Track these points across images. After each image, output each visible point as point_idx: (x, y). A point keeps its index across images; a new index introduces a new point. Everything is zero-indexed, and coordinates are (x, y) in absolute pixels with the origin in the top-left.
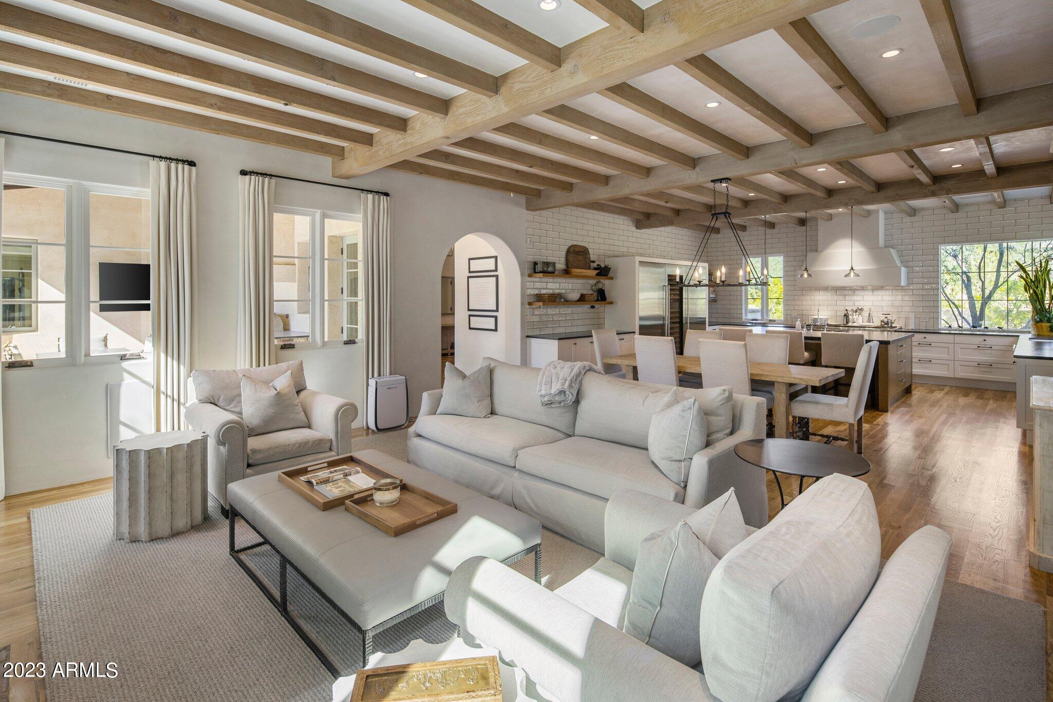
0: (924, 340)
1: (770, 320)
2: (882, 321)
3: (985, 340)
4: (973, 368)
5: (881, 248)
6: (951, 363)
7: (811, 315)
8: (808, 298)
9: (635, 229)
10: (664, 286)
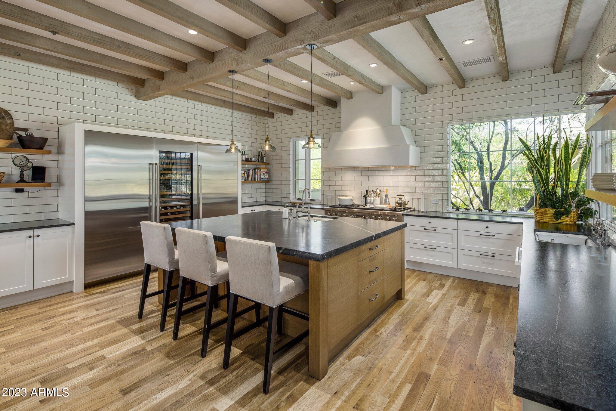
0: (429, 225)
1: (311, 200)
2: (397, 203)
3: (487, 227)
4: (476, 258)
5: (393, 125)
6: (454, 252)
7: (340, 196)
8: (339, 178)
9: (133, 99)
10: (150, 164)
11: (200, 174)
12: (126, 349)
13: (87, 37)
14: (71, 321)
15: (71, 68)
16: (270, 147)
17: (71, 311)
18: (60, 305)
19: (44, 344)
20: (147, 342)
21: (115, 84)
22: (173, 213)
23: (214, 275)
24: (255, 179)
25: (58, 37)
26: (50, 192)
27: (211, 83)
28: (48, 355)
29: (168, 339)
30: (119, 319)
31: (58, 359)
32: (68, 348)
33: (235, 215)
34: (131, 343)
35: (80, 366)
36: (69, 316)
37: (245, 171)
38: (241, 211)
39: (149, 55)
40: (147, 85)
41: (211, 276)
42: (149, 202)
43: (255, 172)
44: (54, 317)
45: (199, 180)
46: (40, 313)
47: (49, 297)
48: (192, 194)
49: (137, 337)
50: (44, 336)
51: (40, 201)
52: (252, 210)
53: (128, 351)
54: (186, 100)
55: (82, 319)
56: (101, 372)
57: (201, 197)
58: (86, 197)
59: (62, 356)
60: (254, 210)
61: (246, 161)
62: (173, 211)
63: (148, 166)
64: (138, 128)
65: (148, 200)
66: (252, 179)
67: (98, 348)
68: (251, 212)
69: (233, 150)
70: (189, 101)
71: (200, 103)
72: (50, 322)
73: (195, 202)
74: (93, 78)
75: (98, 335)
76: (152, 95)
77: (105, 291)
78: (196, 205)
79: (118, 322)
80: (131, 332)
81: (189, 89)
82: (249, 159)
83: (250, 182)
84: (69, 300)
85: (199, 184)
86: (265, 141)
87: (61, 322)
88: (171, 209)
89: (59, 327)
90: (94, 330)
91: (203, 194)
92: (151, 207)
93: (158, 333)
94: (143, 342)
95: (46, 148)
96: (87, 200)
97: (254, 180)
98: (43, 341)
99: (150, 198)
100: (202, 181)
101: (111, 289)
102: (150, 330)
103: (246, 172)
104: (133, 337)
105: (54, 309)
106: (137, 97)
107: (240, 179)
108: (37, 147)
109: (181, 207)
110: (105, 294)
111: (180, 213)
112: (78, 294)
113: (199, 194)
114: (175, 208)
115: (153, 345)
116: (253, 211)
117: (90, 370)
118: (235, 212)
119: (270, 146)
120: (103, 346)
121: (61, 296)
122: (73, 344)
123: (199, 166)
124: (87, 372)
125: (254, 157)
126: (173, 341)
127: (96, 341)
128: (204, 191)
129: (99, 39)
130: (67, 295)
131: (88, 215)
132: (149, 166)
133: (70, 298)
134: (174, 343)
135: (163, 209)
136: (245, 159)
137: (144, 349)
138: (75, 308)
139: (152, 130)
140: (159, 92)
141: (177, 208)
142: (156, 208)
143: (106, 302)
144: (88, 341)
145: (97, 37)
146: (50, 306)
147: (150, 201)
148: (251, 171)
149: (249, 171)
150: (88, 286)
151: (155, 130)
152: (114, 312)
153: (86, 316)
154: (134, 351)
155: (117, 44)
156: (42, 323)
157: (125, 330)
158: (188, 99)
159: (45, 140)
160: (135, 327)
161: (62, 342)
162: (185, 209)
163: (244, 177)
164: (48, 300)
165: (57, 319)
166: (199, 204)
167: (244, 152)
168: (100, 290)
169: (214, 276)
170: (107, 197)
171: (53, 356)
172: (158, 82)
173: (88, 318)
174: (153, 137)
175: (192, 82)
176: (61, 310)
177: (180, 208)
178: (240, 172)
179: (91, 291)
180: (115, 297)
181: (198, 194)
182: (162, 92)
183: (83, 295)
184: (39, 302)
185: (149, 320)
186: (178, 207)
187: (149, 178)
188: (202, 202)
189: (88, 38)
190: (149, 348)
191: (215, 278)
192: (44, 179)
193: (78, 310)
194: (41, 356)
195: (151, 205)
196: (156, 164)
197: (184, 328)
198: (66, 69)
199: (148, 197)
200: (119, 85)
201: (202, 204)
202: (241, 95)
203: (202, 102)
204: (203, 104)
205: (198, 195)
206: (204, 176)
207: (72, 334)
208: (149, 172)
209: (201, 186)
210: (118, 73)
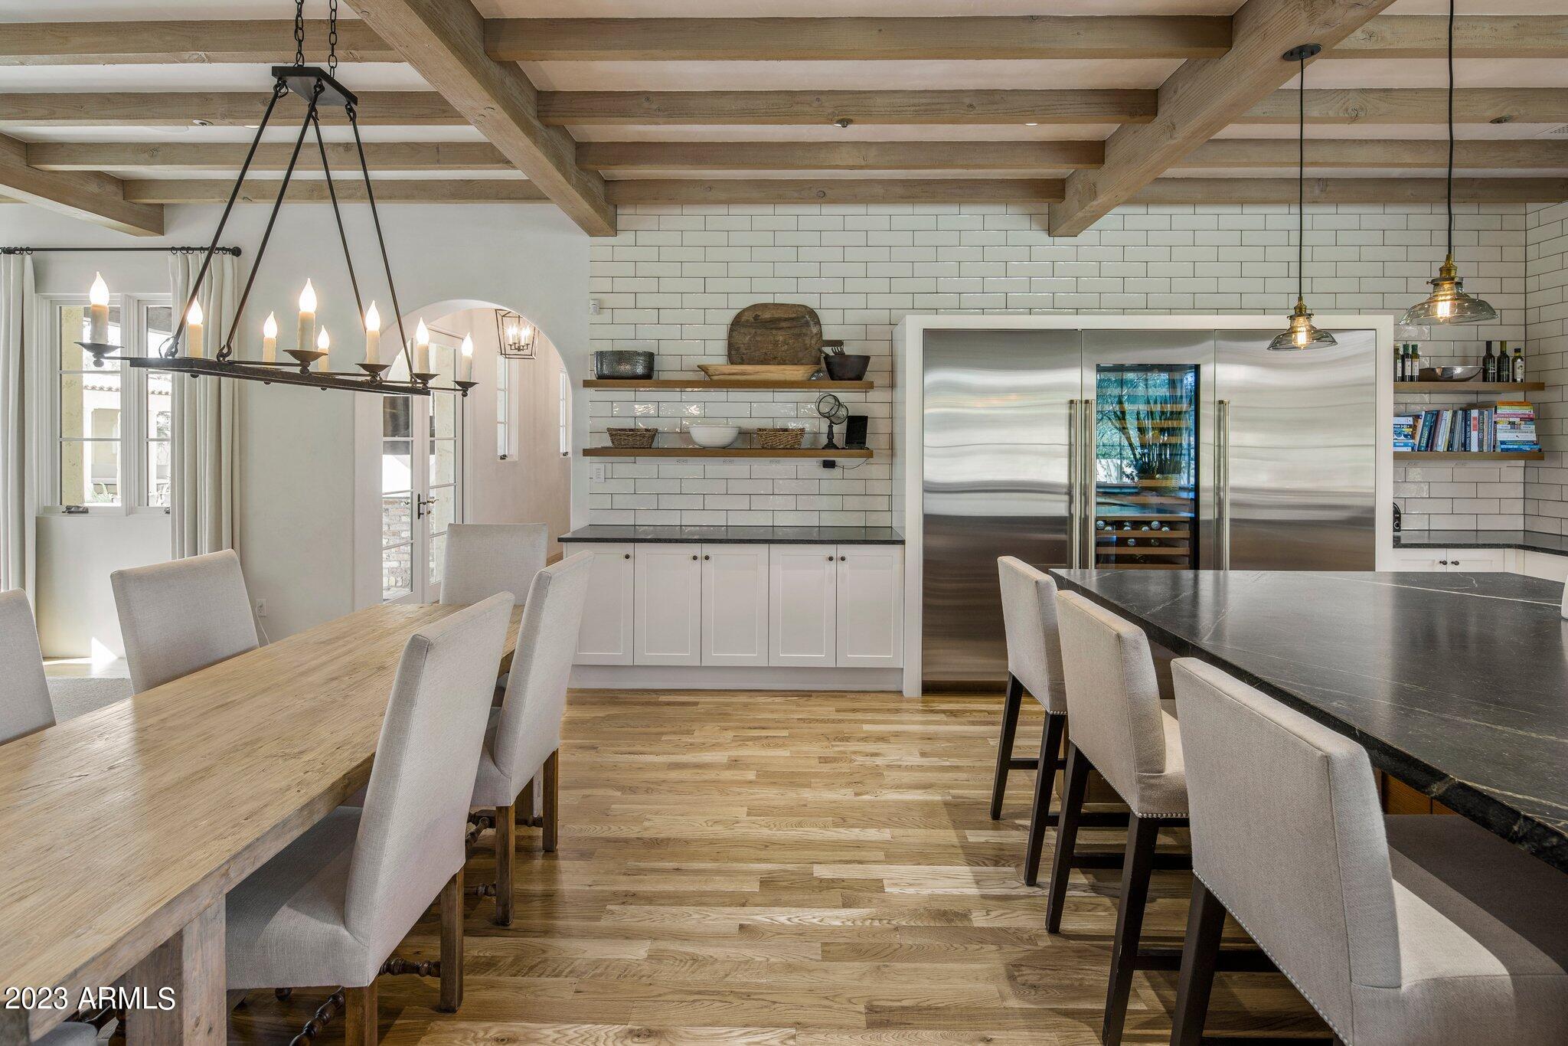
9: (1043, 237)
10: (1072, 402)
11: (1222, 433)
12: (929, 891)
13: (904, 109)
14: (869, 761)
15: (909, 197)
16: (1460, 307)
17: (882, 739)
18: (869, 716)
19: (807, 794)
20: (984, 897)
21: (1001, 209)
22: (1142, 542)
23: (1152, 781)
24: (1465, 446)
25: (856, 132)
26: (876, 469)
27: (1232, 131)
28: (800, 825)
29: (1035, 922)
30: (954, 797)
31: (810, 842)
32: (836, 825)
33: (1368, 574)
34: (946, 880)
35: (833, 880)
36: (871, 747)
37: (1417, 417)
38: (1389, 560)
39: (1047, 103)
40: (1070, 192)
41: (1140, 780)
42: (1067, 504)
43: (1466, 419)
44: (847, 739)
45: (1221, 449)
46: (833, 721)
47: (862, 692)
48: (1196, 488)
49: (967, 868)
50: (816, 775)
51: (859, 487)
52: (1445, 563)
53: (933, 898)
54: (1189, 210)
55: (888, 766)
56: (859, 923)
57: (1229, 497)
58: (928, 482)
59: (818, 838)
60: (1456, 563)
61: (1421, 379)
62: (1137, 534)
63: (1064, 411)
64: (1056, 309)
65: (1066, 498)
66: (1450, 445)
67: (881, 855)
68: (1441, 569)
69: (1302, 338)
70: (1200, 210)
71: (1237, 210)
72: (836, 749)
73: (1207, 514)
74: (954, 209)
75: (896, 819)
76: (1080, 214)
77: (958, 711)
78: (1209, 522)
79: (946, 804)
80: (962, 847)
81: (1171, 172)
82: (1438, 371)
83: (1441, 457)
84: (888, 710)
85: (1219, 461)
86: (1436, 283)
87: (853, 757)
88: (1133, 529)
89: (844, 767)
90: (896, 802)
91: (1234, 489)
92: (1071, 515)
93: (1019, 885)
94: (973, 891)
95: (869, 376)
96: (930, 489)
97: (1460, 449)
98: (808, 786)
99: (1070, 494)
100: (1231, 451)
101: (971, 711)
102: (1004, 865)
103: (1421, 422)
104: (958, 865)
105: (856, 721)
106: (1051, 231)
107: (1387, 444)
108: (852, 375)
109: (1162, 527)
110: (954, 719)
111: (1163, 542)
112: (909, 701)
113: (1219, 488)
114: (1145, 528)
115: (993, 914)
116: (1451, 569)
117: (845, 905)
118: (1365, 561)
119: (1460, 298)
120: (892, 855)
121: (879, 695)
122: (848, 819)
123: (1221, 402)
124: (836, 907)
125: (1464, 363)
126: (1046, 933)
127: (886, 834)
128: (1235, 479)
129: (929, 104)
130: (890, 696)
131: (932, 523)
132: (1068, 412)
133: (892, 706)
134: (1046, 941)
135: (1109, 528)
136: (1416, 373)
137: (965, 916)
138: (890, 732)
139: (1090, 310)
140: (1095, 203)
141: (1151, 529)
142: (1085, 521)
143: (948, 740)
144: (872, 826)
145: (924, 101)
146: (854, 710)
147: (1071, 502)
148: (1447, 416)
149: (1435, 417)
150: (931, 688)
151: (1099, 309)
152: (950, 775)
153: (897, 760)
154: (943, 909)
155: (967, 101)
156: (826, 743)
157: (950, 836)
158: (1194, 203)
159: (865, 359)
160: (975, 837)
161: (834, 805)
162: (1176, 534)
163: (1413, 437)
164: (858, 696)
165: (852, 746)
166: (1220, 520)
167: (1415, 348)
168: (951, 705)
169: (1151, 787)
170: (962, 484)
171: (808, 829)
172: (1092, 174)
173: (900, 766)
174: (1080, 328)
175: (1173, 142)
176: (866, 727)
177: (1160, 529)
178: (1387, 420)
179: (934, 702)
180: (968, 735)
181: (1218, 490)
182: (1102, 199)
183: (920, 706)
184: (842, 697)
185: (1014, 833)
186: (1155, 524)
187: (1067, 442)
188: (1228, 514)
189: (906, 111)
190: (979, 920)
191: (1155, 794)
192: (864, 443)
193: (892, 739)
194: (791, 819)
195: (1073, 511)
196: (1087, 402)
197: (1090, 907)
198: (899, 202)
199: (1065, 490)
200: (1011, 209)
201: (1232, 520)
202: (1385, 141)
203: (1242, 202)
204: (1247, 210)
205: (1218, 494)
206: (1235, 438)
207: (856, 794)
208: (1068, 427)
209: (1225, 466)
210: (1002, 181)
